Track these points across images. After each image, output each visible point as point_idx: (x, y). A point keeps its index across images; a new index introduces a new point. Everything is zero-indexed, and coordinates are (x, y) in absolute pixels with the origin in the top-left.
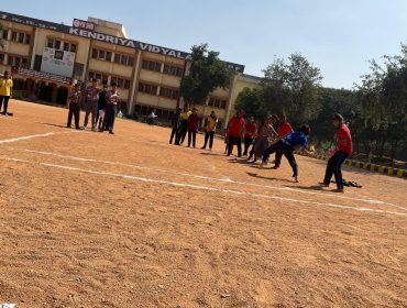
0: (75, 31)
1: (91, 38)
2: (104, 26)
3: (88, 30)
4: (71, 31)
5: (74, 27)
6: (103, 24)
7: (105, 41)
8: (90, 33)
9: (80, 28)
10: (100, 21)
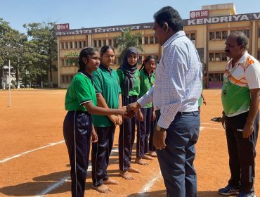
0: (193, 22)
1: (207, 23)
2: (217, 10)
3: (204, 17)
4: (189, 22)
5: (191, 19)
6: (216, 8)
7: (219, 22)
8: (205, 20)
9: (196, 18)
10: (212, 6)
